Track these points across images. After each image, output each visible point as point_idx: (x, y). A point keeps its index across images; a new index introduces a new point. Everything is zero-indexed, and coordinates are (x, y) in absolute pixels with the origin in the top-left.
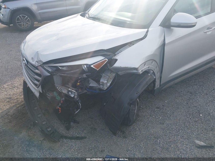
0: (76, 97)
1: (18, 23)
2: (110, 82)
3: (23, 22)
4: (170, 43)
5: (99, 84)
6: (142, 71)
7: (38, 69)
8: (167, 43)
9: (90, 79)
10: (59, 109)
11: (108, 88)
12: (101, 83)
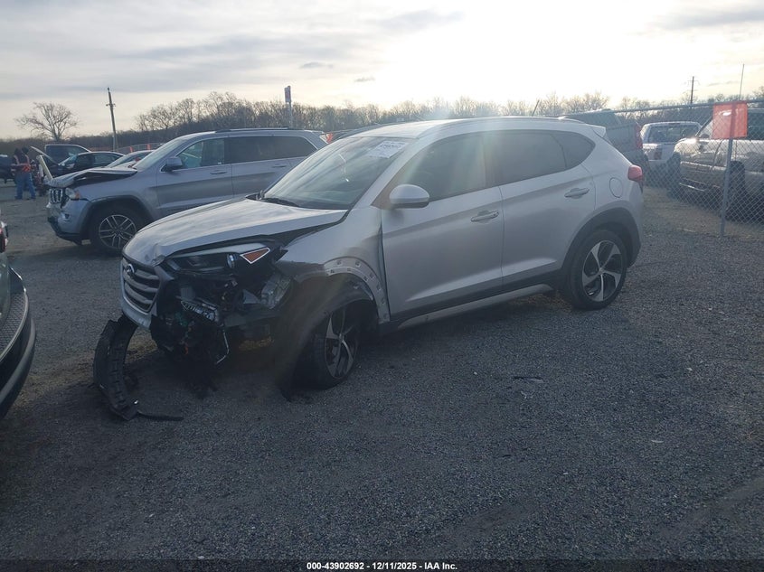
0: (217, 320)
1: (103, 234)
2: (281, 296)
3: (118, 233)
4: (391, 235)
5: (260, 298)
6: (332, 271)
7: (154, 273)
8: (387, 234)
9: (245, 291)
10: (184, 345)
11: (277, 306)
12: (263, 296)
